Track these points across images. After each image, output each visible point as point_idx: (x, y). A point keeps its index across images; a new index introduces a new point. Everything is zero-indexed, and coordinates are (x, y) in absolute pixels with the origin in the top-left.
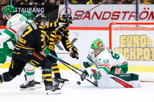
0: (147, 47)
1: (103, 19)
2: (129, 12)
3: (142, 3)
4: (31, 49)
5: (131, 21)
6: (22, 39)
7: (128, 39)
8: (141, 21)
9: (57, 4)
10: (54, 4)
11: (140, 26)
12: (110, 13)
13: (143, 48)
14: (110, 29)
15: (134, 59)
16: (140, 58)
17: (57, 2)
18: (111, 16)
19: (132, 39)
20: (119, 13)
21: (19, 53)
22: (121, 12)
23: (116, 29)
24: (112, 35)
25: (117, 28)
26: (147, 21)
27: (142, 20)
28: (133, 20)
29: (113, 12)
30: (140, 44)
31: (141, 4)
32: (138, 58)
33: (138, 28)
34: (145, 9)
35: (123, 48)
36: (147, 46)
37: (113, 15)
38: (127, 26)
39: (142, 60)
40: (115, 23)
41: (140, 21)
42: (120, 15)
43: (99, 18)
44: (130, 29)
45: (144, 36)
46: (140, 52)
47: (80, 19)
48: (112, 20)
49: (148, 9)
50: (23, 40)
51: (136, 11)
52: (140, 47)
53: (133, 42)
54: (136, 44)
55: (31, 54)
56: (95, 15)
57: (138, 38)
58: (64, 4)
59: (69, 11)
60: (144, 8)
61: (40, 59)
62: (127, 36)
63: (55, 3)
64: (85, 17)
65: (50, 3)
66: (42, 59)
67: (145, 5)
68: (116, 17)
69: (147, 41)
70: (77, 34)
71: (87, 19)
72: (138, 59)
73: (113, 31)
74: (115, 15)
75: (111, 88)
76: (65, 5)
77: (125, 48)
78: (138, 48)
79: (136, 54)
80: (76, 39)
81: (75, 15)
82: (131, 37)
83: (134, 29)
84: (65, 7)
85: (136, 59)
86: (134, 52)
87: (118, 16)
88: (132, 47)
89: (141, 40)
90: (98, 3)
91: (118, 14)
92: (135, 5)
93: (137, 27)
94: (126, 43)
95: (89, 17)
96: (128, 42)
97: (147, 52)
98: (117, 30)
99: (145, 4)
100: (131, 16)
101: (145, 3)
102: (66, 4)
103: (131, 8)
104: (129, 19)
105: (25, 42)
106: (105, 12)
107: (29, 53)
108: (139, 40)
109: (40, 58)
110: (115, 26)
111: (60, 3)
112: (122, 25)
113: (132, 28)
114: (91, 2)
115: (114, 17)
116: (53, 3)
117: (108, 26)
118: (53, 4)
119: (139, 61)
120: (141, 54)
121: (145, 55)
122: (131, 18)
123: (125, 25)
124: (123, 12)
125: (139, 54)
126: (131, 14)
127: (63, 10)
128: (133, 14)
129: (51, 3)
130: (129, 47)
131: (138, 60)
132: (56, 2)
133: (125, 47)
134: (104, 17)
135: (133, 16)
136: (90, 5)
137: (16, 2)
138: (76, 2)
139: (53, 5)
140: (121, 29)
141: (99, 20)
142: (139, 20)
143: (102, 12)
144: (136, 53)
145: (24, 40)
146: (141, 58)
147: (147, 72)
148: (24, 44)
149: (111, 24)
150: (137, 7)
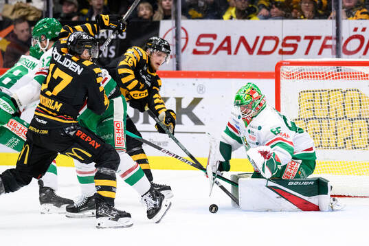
0: (361, 119)
1: (260, 52)
2: (319, 38)
3: (349, 17)
4: (74, 122)
5: (324, 57)
6: (50, 100)
7: (317, 99)
8: (348, 58)
9: (155, 19)
10: (148, 19)
11: (345, 69)
12: (276, 39)
13: (352, 120)
14: (276, 75)
15: (332, 144)
16: (345, 143)
17: (155, 15)
18: (280, 47)
19: (326, 99)
20: (298, 38)
21: (46, 132)
22: (303, 37)
23: (291, 76)
24: (281, 90)
25: (293, 74)
26: (360, 57)
27: (350, 56)
28: (328, 56)
29: (284, 36)
30: (344, 110)
31: (346, 19)
32: (341, 144)
33: (342, 74)
34: (356, 29)
35: (307, 120)
36: (360, 116)
37: (284, 45)
38: (316, 69)
39: (351, 147)
40: (287, 62)
41: (345, 58)
42: (298, 43)
43: (250, 51)
44: (323, 76)
45: (354, 92)
46: (344, 128)
47: (208, 53)
48: (281, 56)
49: (364, 30)
50: (53, 101)
51: (335, 34)
52: (346, 117)
53: (329, 107)
54: (334, 111)
55: (72, 133)
56: (242, 45)
57: (339, 96)
58: (172, 17)
59: (183, 34)
60: (353, 29)
61: (93, 145)
62: (315, 93)
63: (151, 17)
64: (221, 48)
65: (139, 16)
66: (98, 146)
67: (357, 21)
68: (291, 49)
69: (360, 105)
70: (201, 89)
71: (223, 53)
72: (341, 146)
73: (283, 81)
74: (289, 45)
75: (267, 211)
76: (174, 22)
77: (309, 119)
78: (340, 119)
79: (337, 134)
80: (200, 99)
81: (197, 45)
82: (325, 95)
83: (333, 76)
84: (174, 25)
85: (336, 146)
86: (331, 130)
87: (295, 46)
88: (327, 118)
89: (348, 100)
90: (250, 16)
91: (294, 42)
92: (334, 21)
93: (338, 71)
94: (314, 108)
95: (228, 49)
96: (317, 105)
97: (360, 130)
98: (293, 78)
99: (356, 19)
100: (324, 46)
101: (356, 16)
102: (176, 19)
103: (324, 27)
104: (320, 53)
105: (58, 106)
106: (265, 38)
107: (69, 131)
108: (342, 102)
109: (93, 143)
110: (287, 70)
111: (161, 16)
112: (305, 67)
113: (326, 75)
114: (234, 16)
115: (285, 49)
116: (146, 17)
117: (273, 70)
118: (146, 19)
119: (342, 150)
120: (347, 134)
121: (356, 136)
122: (325, 50)
123: (311, 67)
124: (306, 38)
125: (343, 134)
126: (324, 42)
127: (170, 33)
128: (329, 42)
129: (141, 18)
130: (320, 117)
131: (340, 148)
132: (154, 13)
133: (311, 117)
134: (264, 49)
135: (330, 46)
136: (231, 21)
137: (62, 15)
138: (200, 15)
139: (146, 21)
140: (302, 76)
141: (251, 56)
142: (343, 55)
143: (258, 38)
144: (336, 131)
145: (57, 103)
146: (348, 143)
147: (360, 175)
148: (58, 110)
149: (279, 65)
150: (338, 25)
